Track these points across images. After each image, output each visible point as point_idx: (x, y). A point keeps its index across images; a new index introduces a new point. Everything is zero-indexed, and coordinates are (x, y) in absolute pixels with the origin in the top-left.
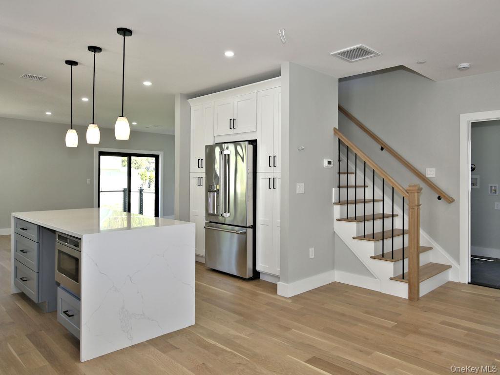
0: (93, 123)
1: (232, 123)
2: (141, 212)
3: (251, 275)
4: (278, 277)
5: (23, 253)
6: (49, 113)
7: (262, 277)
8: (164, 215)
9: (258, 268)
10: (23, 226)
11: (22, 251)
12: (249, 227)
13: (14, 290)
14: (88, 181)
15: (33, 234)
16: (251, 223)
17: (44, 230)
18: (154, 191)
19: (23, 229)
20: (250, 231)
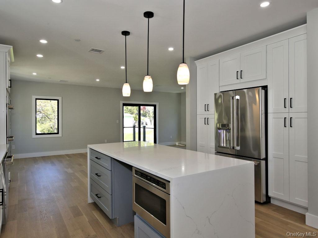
0: (148, 75)
1: (240, 75)
2: (144, 140)
3: (265, 200)
4: (306, 209)
5: (97, 176)
6: (98, 80)
7: (272, 201)
8: (160, 142)
9: (270, 194)
10: (98, 156)
11: (96, 174)
12: (263, 160)
13: (90, 201)
14: (117, 121)
15: (107, 164)
16: (263, 156)
17: (115, 161)
18: (153, 127)
19: (97, 158)
20: (263, 163)
